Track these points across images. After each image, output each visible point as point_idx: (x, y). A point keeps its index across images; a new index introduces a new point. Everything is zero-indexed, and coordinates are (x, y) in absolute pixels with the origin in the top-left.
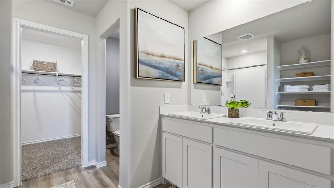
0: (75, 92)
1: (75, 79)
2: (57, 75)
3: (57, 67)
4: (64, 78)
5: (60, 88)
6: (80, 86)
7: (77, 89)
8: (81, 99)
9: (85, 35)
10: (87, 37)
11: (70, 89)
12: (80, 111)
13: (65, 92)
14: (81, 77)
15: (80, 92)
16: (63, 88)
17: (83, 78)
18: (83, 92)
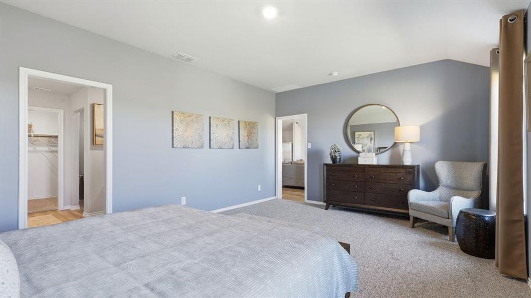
0: (53, 152)
1: (53, 140)
2: (32, 136)
3: (32, 128)
4: (39, 138)
5: (35, 148)
6: (57, 146)
7: (54, 149)
8: (57, 157)
9: (61, 110)
10: (62, 111)
11: (46, 149)
12: (57, 170)
13: (40, 152)
14: (57, 137)
15: (57, 152)
16: (38, 148)
17: (59, 138)
18: (59, 152)
